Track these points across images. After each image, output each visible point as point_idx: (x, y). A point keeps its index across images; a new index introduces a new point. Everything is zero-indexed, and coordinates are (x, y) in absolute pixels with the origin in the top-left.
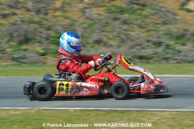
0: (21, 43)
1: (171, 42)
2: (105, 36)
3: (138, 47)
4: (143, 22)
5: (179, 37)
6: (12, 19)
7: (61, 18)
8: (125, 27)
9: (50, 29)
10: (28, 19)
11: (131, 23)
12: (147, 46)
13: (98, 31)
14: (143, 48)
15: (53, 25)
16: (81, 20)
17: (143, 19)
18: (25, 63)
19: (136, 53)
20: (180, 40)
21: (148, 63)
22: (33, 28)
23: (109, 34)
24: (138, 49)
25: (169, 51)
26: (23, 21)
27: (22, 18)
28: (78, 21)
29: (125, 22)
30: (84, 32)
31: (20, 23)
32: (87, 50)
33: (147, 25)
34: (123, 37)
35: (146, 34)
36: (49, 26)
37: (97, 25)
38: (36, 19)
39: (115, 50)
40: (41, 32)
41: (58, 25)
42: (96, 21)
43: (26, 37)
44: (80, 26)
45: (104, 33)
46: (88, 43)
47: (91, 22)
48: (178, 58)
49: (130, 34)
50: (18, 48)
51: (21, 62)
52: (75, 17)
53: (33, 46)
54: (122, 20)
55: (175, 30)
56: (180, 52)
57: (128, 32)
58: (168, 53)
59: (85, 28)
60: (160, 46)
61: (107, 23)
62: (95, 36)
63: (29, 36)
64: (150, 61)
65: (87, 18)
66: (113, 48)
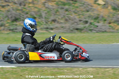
0: (13, 21)
1: (92, 21)
2: (57, 17)
3: (76, 24)
4: (76, 10)
5: (96, 18)
6: (7, 8)
7: (33, 8)
8: (67, 13)
9: (27, 14)
10: (15, 8)
11: (70, 10)
12: (80, 23)
13: (53, 15)
14: (78, 24)
15: (29, 11)
16: (43, 9)
17: (76, 9)
18: (17, 32)
19: (75, 27)
20: (96, 20)
21: (81, 32)
22: (19, 13)
23: (59, 17)
24: (75, 25)
25: (92, 26)
26: (13, 9)
27: (12, 7)
28: (42, 9)
29: (67, 10)
30: (45, 15)
31: (12, 10)
32: (49, 25)
33: (78, 12)
34: (67, 18)
35: (78, 17)
36: (27, 12)
37: (52, 12)
38: (20, 8)
39: (63, 25)
40: (23, 15)
41: (32, 11)
42: (52, 10)
43: (15, 17)
44: (43, 12)
45: (56, 16)
46: (49, 21)
47: (49, 10)
48: (97, 29)
49: (70, 17)
50: (12, 24)
51: (15, 31)
52: (40, 7)
53: (20, 22)
54: (65, 9)
55: (93, 15)
56: (97, 26)
57: (69, 15)
58: (91, 27)
59: (46, 13)
60: (87, 23)
61: (57, 10)
62: (52, 18)
63: (17, 17)
64: (82, 31)
65: (47, 8)
66: (62, 24)
